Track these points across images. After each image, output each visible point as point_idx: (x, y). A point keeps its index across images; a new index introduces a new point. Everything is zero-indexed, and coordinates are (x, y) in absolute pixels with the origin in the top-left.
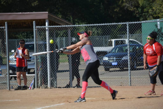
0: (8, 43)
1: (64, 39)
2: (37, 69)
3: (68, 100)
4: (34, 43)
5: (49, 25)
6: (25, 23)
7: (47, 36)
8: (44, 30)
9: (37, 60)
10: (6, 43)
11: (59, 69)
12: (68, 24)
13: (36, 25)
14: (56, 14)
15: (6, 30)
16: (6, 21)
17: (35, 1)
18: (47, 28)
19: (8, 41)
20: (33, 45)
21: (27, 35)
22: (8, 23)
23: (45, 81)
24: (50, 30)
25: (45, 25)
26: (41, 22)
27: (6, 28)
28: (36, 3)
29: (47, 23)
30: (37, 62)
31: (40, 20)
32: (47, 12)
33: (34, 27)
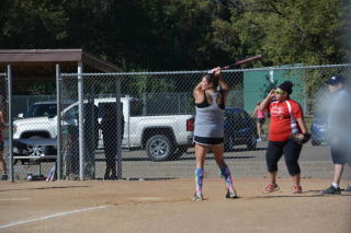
2: (61, 147)
4: (57, 102)
5: (84, 71)
6: (41, 68)
7: (80, 91)
8: (75, 80)
10: (9, 101)
12: (116, 71)
14: (97, 53)
15: (9, 78)
16: (8, 63)
17: (61, 32)
18: (79, 77)
20: (55, 105)
21: (46, 89)
22: (12, 68)
23: (74, 168)
24: (85, 80)
25: (76, 71)
26: (69, 67)
27: (9, 75)
28: (63, 35)
29: (79, 69)
30: (61, 135)
31: (68, 63)
32: (81, 50)
33: (57, 75)
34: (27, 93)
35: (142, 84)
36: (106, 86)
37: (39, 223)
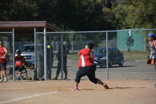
0: (15, 45)
1: (57, 42)
2: (37, 65)
3: (60, 89)
4: (35, 45)
5: (47, 31)
6: (28, 29)
7: (45, 40)
8: (43, 35)
9: (36, 58)
10: (13, 45)
11: (53, 66)
12: (61, 31)
13: (37, 31)
15: (13, 34)
16: (13, 27)
17: (36, 13)
18: (44, 34)
19: (15, 43)
20: (34, 46)
21: (28, 39)
22: (15, 30)
24: (47, 35)
25: (43, 31)
26: (40, 29)
27: (13, 33)
29: (45, 30)
30: (36, 60)
31: (40, 27)
32: (45, 22)
33: (35, 33)
34: (19, 41)
35: (71, 37)
36: (55, 38)
37: (27, 99)
